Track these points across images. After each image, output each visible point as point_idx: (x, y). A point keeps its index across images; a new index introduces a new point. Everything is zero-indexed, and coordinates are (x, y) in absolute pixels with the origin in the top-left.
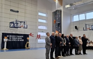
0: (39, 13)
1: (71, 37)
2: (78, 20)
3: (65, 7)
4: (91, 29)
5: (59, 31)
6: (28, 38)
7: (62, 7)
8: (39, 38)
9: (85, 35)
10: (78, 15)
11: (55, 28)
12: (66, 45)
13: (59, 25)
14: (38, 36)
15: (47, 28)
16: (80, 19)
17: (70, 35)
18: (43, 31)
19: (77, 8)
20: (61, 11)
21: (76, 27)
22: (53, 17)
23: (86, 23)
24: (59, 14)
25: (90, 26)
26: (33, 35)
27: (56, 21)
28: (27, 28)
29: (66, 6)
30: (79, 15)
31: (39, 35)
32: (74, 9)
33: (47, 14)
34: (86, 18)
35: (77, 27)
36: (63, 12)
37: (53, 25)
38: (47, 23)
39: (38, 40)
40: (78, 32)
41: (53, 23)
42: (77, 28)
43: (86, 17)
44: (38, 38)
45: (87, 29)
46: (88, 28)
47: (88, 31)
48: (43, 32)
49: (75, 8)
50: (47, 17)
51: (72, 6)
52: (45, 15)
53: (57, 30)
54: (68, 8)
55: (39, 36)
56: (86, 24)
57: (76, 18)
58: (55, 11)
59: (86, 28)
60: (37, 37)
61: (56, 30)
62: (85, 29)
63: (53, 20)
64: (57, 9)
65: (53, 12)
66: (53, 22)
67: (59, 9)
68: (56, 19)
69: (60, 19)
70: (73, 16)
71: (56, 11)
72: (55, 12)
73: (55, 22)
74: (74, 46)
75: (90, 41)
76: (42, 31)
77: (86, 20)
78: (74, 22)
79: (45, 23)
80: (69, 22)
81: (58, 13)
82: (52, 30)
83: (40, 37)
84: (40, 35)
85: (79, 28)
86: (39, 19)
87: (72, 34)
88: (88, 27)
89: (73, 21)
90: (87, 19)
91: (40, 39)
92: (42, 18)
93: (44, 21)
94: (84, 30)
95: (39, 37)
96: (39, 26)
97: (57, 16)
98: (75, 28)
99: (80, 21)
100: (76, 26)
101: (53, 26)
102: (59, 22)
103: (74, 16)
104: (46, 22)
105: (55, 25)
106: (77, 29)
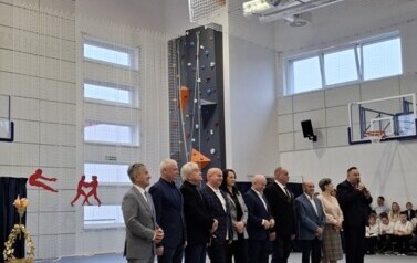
0: (86, 46)
1: (282, 187)
2: (319, 87)
3: (241, 9)
4: (390, 133)
5: (213, 151)
6: (18, 201)
7: (226, 7)
8: (91, 198)
9: (359, 170)
10: (317, 59)
11: (188, 137)
12: (246, 236)
13: (212, 116)
14: (82, 183)
15: (141, 135)
16: (329, 82)
17: (272, 175)
18: (118, 153)
19: (308, 16)
20: (218, 35)
21: (307, 128)
22: (171, 68)
23: (364, 103)
24: (210, 51)
25: (385, 118)
26: (54, 180)
27: (191, 91)
28: (11, 140)
29: (245, 5)
30: (321, 55)
31: (88, 180)
32: (292, 20)
33: (137, 51)
34: (361, 76)
35: (313, 126)
36: (230, 38)
37: (171, 116)
38: (138, 106)
39: (86, 208)
40: (320, 156)
41: (171, 103)
42: (312, 134)
43: (360, 67)
44: (82, 198)
45: (371, 138)
46: (372, 129)
47: (377, 147)
48: (112, 160)
49: (297, 16)
50: (137, 68)
51: (280, 7)
52: (122, 59)
53: (197, 149)
54: (257, 15)
55: (87, 185)
56: (362, 110)
57: (306, 76)
58: (183, 34)
59: (363, 133)
60: (80, 192)
61: (195, 146)
62: (356, 137)
63: (171, 85)
64: (194, 23)
65: (170, 43)
66: (171, 97)
67: (204, 22)
68: (190, 82)
69: (214, 81)
70: (291, 61)
71: (192, 32)
72: (181, 39)
73: (188, 97)
74: (293, 237)
75: (389, 203)
76: (109, 154)
77: (360, 86)
78: (293, 96)
79: (127, 107)
80: (266, 96)
81: (199, 47)
82: (172, 144)
83: (94, 192)
84: (95, 178)
85: (323, 132)
86: (86, 85)
87: (284, 165)
88: (372, 122)
89: (291, 93)
90: (366, 78)
91: (100, 204)
92: (104, 75)
93: (122, 97)
94: (351, 143)
95: (87, 191)
96: (91, 123)
97: (194, 64)
98: (302, 133)
99: (327, 94)
100: (306, 119)
101: (174, 126)
102: (208, 96)
103: (296, 64)
104: (133, 98)
105: (184, 116)
106: (315, 139)
